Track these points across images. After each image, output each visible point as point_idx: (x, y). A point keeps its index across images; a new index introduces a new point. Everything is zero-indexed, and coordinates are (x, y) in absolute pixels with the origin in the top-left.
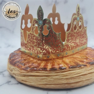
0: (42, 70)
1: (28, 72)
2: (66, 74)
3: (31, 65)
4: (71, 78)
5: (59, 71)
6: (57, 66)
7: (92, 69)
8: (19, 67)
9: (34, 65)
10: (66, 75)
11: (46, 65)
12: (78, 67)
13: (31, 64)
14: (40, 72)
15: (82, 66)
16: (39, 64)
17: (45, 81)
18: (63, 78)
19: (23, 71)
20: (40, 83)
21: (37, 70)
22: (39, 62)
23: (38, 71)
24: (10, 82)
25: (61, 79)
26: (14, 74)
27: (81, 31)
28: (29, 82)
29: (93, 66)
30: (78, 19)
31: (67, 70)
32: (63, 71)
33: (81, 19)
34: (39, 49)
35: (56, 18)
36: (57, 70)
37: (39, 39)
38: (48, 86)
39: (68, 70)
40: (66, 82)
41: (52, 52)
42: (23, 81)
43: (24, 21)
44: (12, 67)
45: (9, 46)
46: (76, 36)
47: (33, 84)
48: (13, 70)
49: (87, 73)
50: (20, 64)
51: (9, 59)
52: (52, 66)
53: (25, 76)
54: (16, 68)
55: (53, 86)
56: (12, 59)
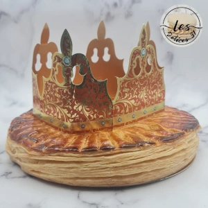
0: (69, 151)
1: (43, 154)
2: (114, 158)
3: (50, 142)
4: (124, 167)
5: (100, 152)
6: (98, 144)
7: (165, 150)
8: (26, 144)
9: (55, 141)
10: (114, 161)
11: (78, 142)
12: (138, 147)
13: (49, 140)
14: (65, 154)
15: (146, 145)
16: (65, 141)
17: (75, 172)
18: (108, 166)
19: (33, 153)
20: (65, 176)
21: (58, 151)
22: (66, 135)
23: (61, 153)
24: (10, 173)
25: (104, 168)
26: (17, 158)
27: (150, 76)
28: (44, 174)
29: (168, 144)
30: (144, 53)
31: (116, 152)
32: (108, 153)
33: (150, 53)
34: (66, 111)
35: (106, 50)
36: (96, 150)
37: (65, 92)
38: (79, 182)
39: (118, 151)
40: (113, 175)
41: (89, 117)
42: (33, 171)
43: (38, 57)
44: (15, 145)
45: (14, 103)
46: (139, 86)
47: (52, 177)
48: (16, 151)
49: (156, 158)
50: (29, 140)
51: (9, 130)
52: (89, 143)
53: (37, 162)
54: (21, 147)
55: (89, 180)
56: (14, 129)
